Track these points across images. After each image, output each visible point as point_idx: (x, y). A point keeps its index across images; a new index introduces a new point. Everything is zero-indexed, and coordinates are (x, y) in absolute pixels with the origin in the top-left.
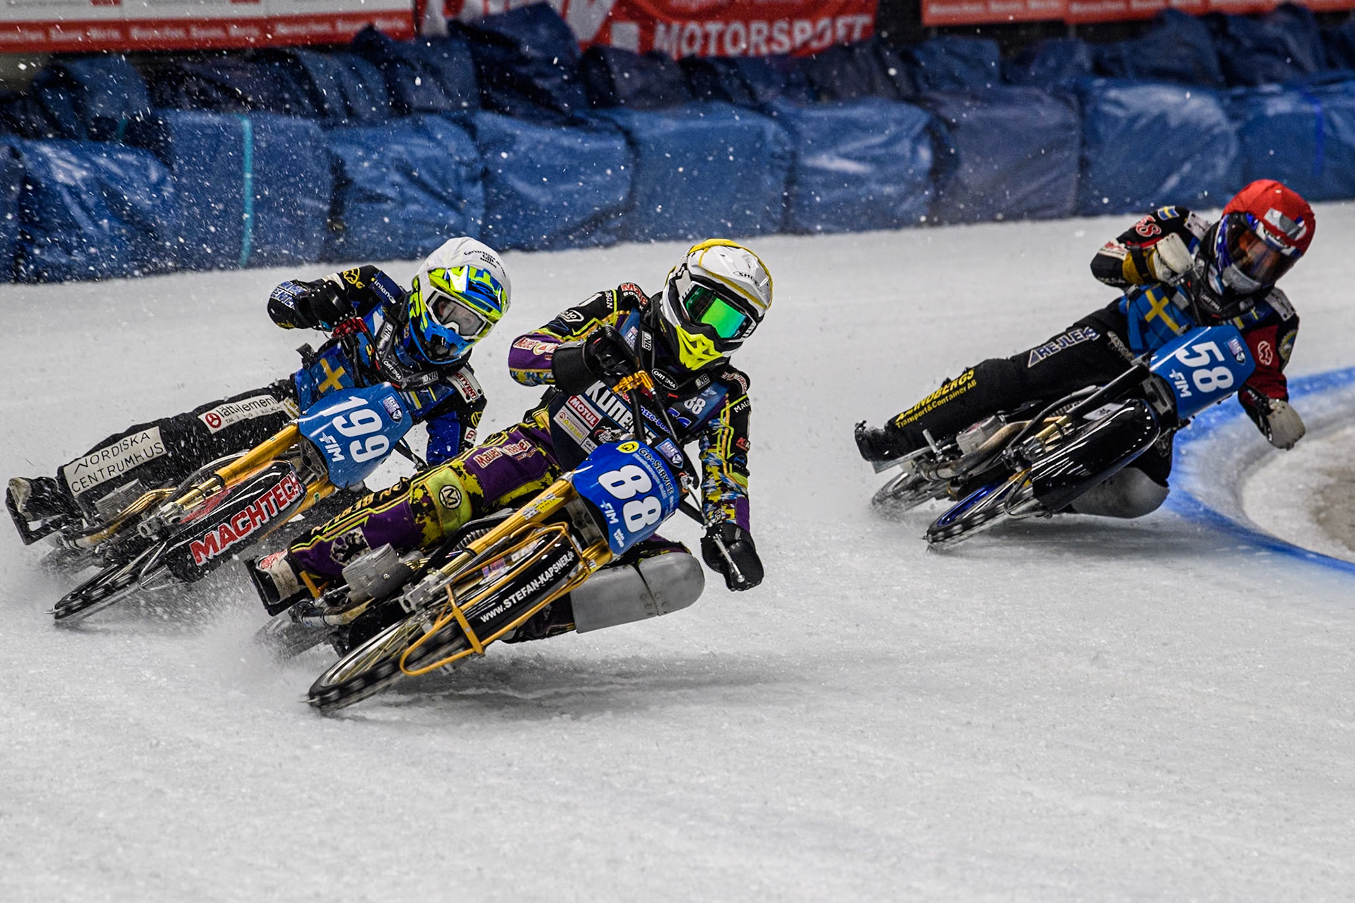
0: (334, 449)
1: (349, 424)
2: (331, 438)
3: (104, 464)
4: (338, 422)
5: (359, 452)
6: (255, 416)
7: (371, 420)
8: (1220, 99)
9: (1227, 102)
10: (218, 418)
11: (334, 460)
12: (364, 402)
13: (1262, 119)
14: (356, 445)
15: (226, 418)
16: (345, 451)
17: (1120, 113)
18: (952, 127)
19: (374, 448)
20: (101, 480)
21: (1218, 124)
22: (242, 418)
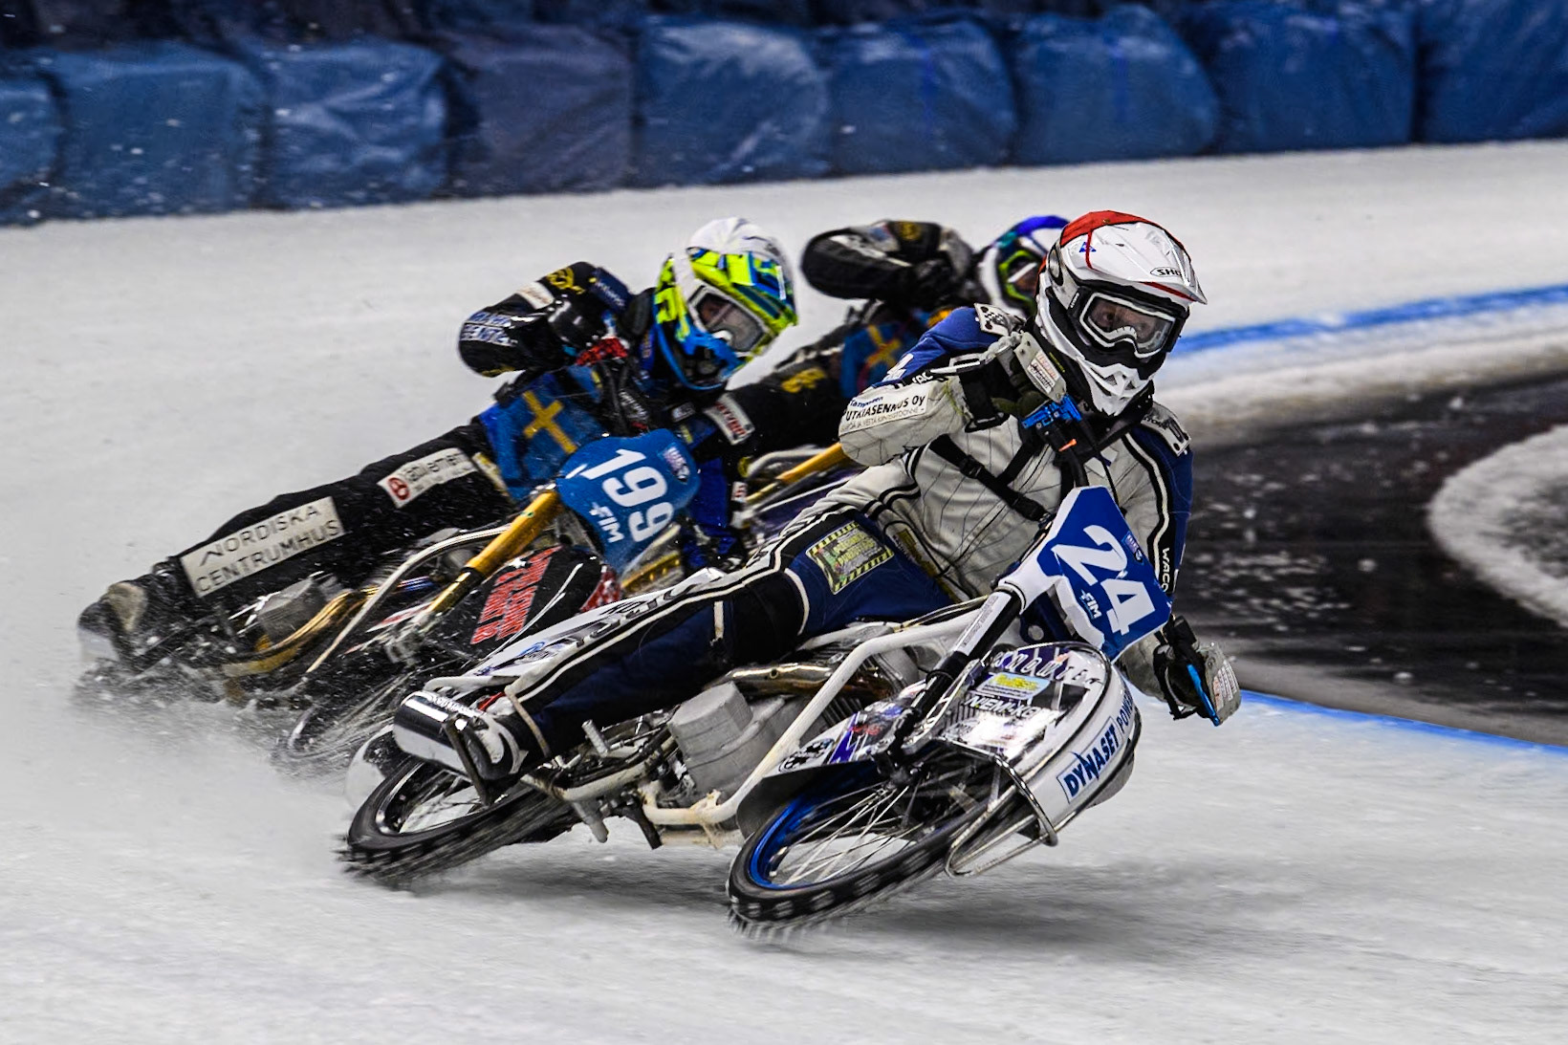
0: (610, 525)
1: (625, 490)
2: (605, 509)
3: (246, 550)
4: (611, 486)
5: (642, 527)
6: (445, 479)
7: (651, 482)
8: (805, 41)
9: (814, 45)
10: (404, 485)
12: (640, 457)
13: (860, 67)
14: (635, 519)
15: (415, 483)
16: (624, 528)
17: (680, 58)
18: (472, 74)
19: (657, 521)
20: (244, 574)
21: (800, 74)
22: (433, 483)
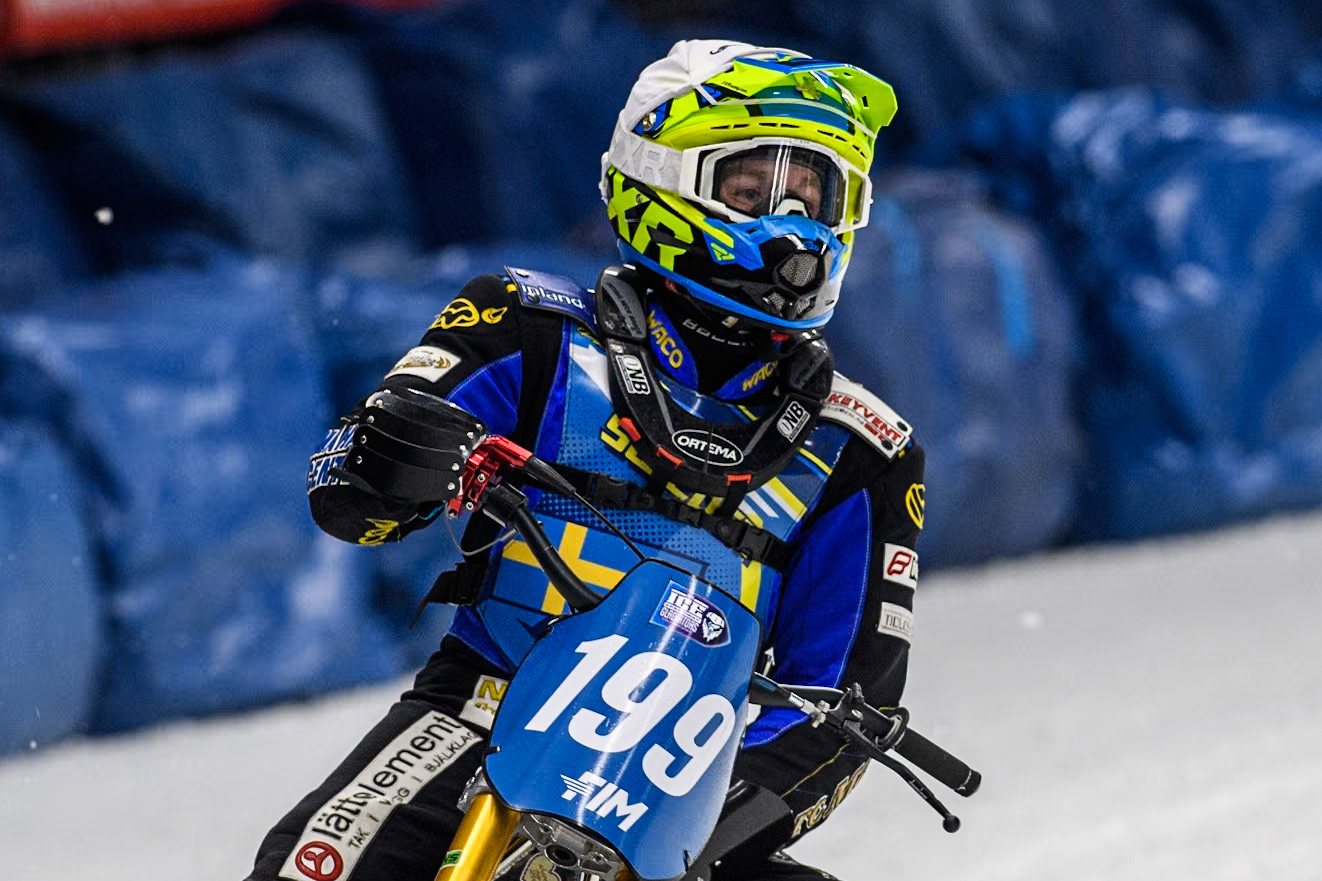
1: (612, 720)
4: (583, 728)
5: (672, 771)
6: (415, 788)
7: (659, 676)
10: (330, 851)
11: (625, 826)
12: (616, 642)
14: (656, 762)
15: (347, 836)
19: (701, 740)
22: (383, 813)
